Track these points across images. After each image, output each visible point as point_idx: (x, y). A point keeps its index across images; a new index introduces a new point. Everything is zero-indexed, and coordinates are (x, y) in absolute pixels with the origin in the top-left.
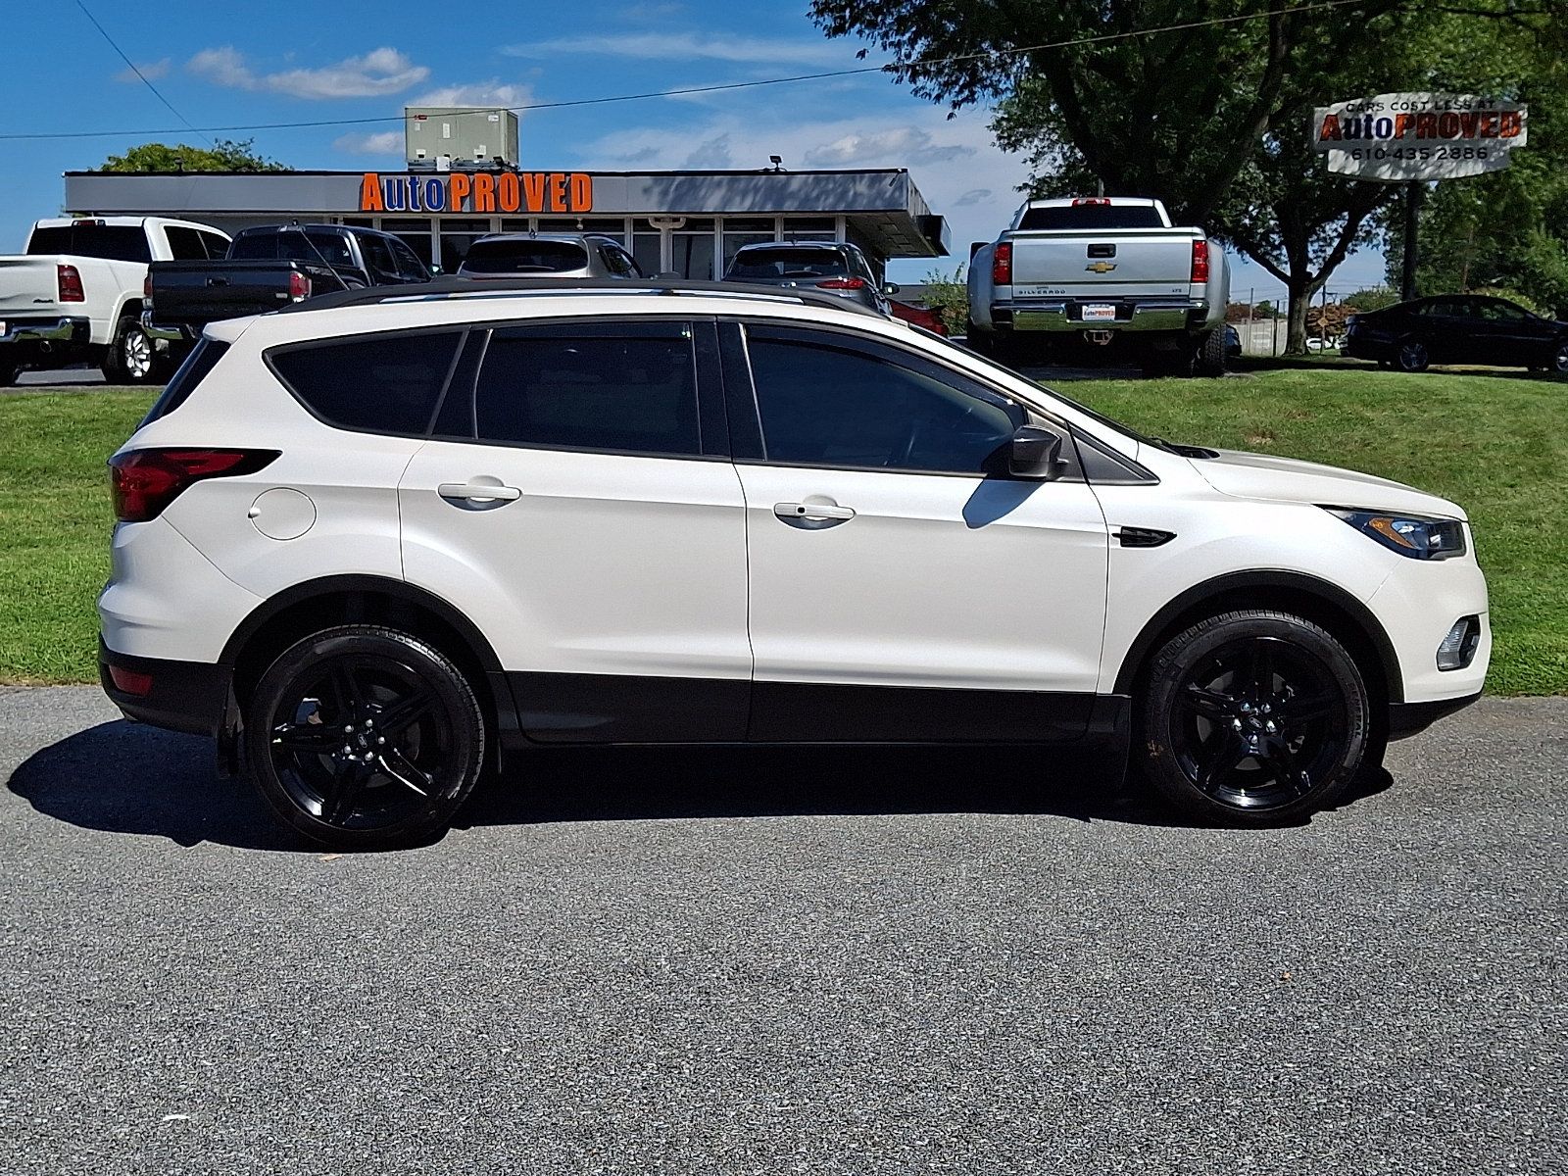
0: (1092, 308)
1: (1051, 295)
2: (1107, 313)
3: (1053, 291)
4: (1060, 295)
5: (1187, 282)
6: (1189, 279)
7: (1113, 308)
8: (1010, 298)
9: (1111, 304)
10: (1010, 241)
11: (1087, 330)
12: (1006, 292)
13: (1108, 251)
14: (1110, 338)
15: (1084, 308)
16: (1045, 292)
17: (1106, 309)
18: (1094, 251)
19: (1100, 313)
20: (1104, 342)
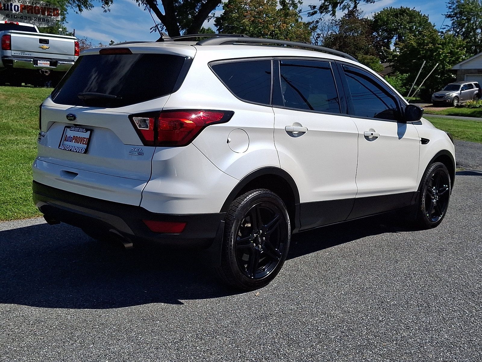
0: (41, 62)
1: (26, 55)
2: (47, 64)
3: (27, 54)
4: (29, 56)
5: (73, 55)
6: (74, 54)
7: (49, 62)
8: (11, 55)
9: (48, 61)
10: (10, 34)
11: (41, 69)
12: (9, 53)
13: (46, 42)
14: (49, 73)
15: (39, 61)
16: (24, 54)
17: (46, 62)
18: (41, 41)
19: (44, 63)
20: (47, 74)
